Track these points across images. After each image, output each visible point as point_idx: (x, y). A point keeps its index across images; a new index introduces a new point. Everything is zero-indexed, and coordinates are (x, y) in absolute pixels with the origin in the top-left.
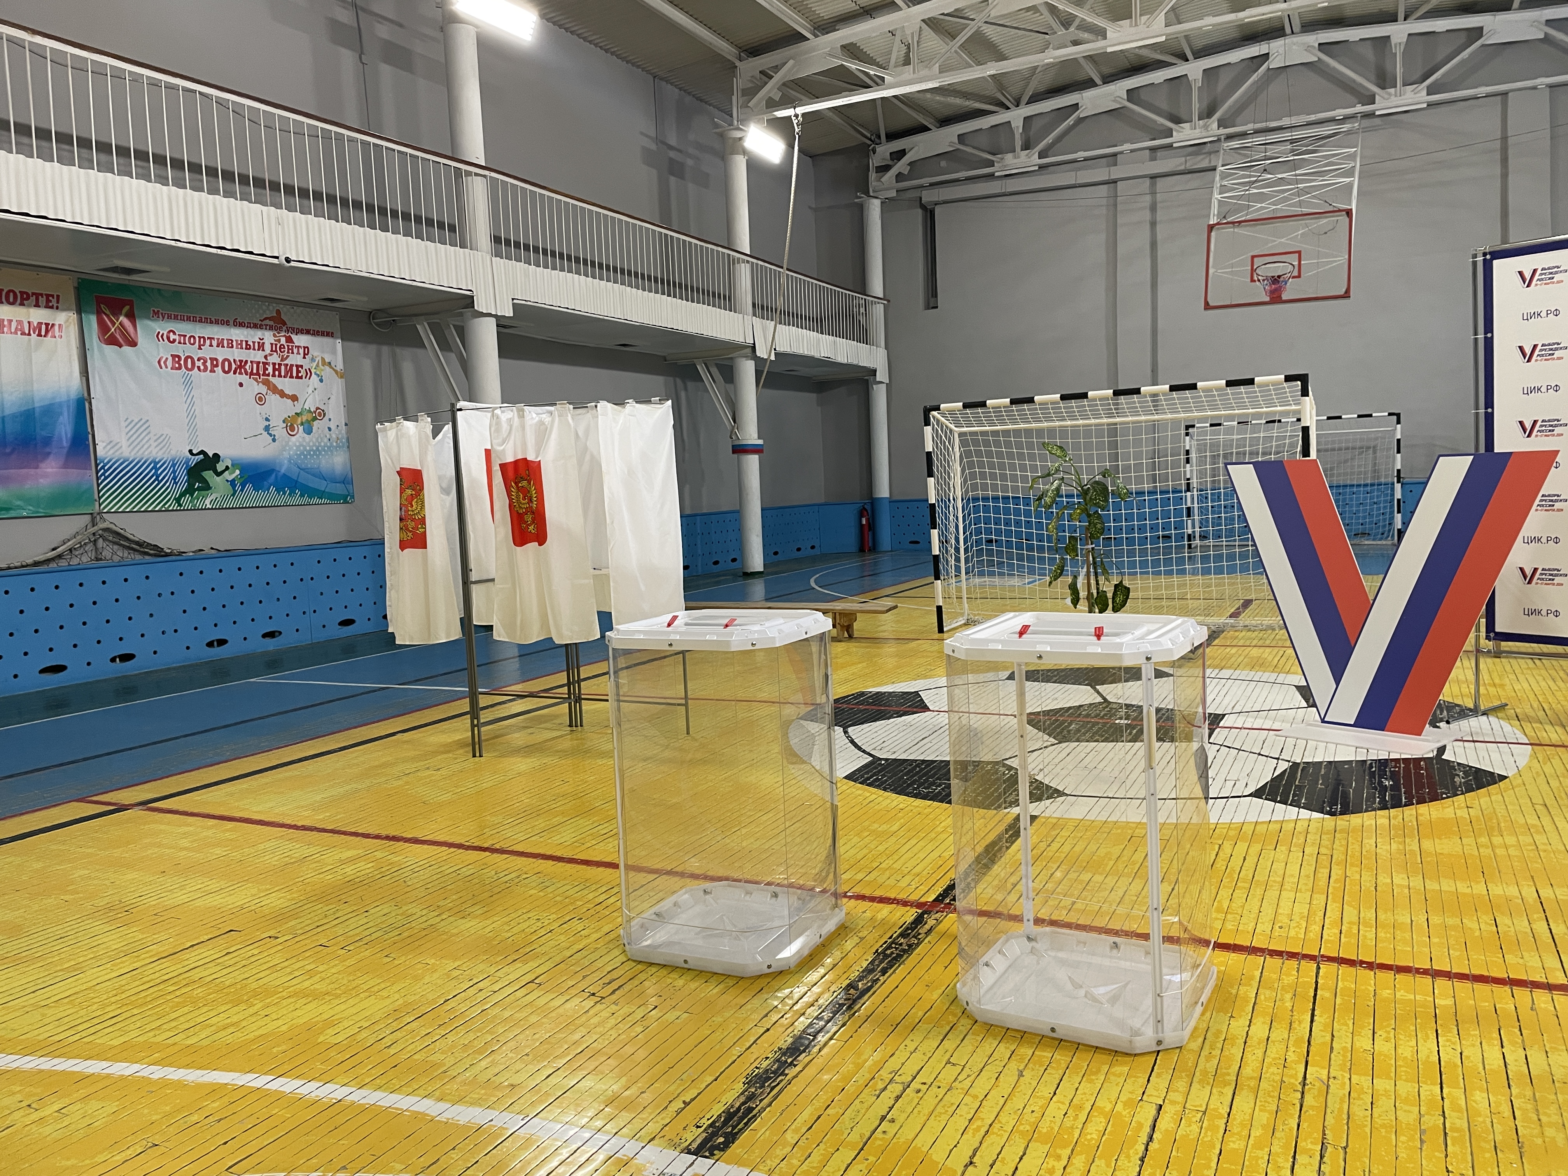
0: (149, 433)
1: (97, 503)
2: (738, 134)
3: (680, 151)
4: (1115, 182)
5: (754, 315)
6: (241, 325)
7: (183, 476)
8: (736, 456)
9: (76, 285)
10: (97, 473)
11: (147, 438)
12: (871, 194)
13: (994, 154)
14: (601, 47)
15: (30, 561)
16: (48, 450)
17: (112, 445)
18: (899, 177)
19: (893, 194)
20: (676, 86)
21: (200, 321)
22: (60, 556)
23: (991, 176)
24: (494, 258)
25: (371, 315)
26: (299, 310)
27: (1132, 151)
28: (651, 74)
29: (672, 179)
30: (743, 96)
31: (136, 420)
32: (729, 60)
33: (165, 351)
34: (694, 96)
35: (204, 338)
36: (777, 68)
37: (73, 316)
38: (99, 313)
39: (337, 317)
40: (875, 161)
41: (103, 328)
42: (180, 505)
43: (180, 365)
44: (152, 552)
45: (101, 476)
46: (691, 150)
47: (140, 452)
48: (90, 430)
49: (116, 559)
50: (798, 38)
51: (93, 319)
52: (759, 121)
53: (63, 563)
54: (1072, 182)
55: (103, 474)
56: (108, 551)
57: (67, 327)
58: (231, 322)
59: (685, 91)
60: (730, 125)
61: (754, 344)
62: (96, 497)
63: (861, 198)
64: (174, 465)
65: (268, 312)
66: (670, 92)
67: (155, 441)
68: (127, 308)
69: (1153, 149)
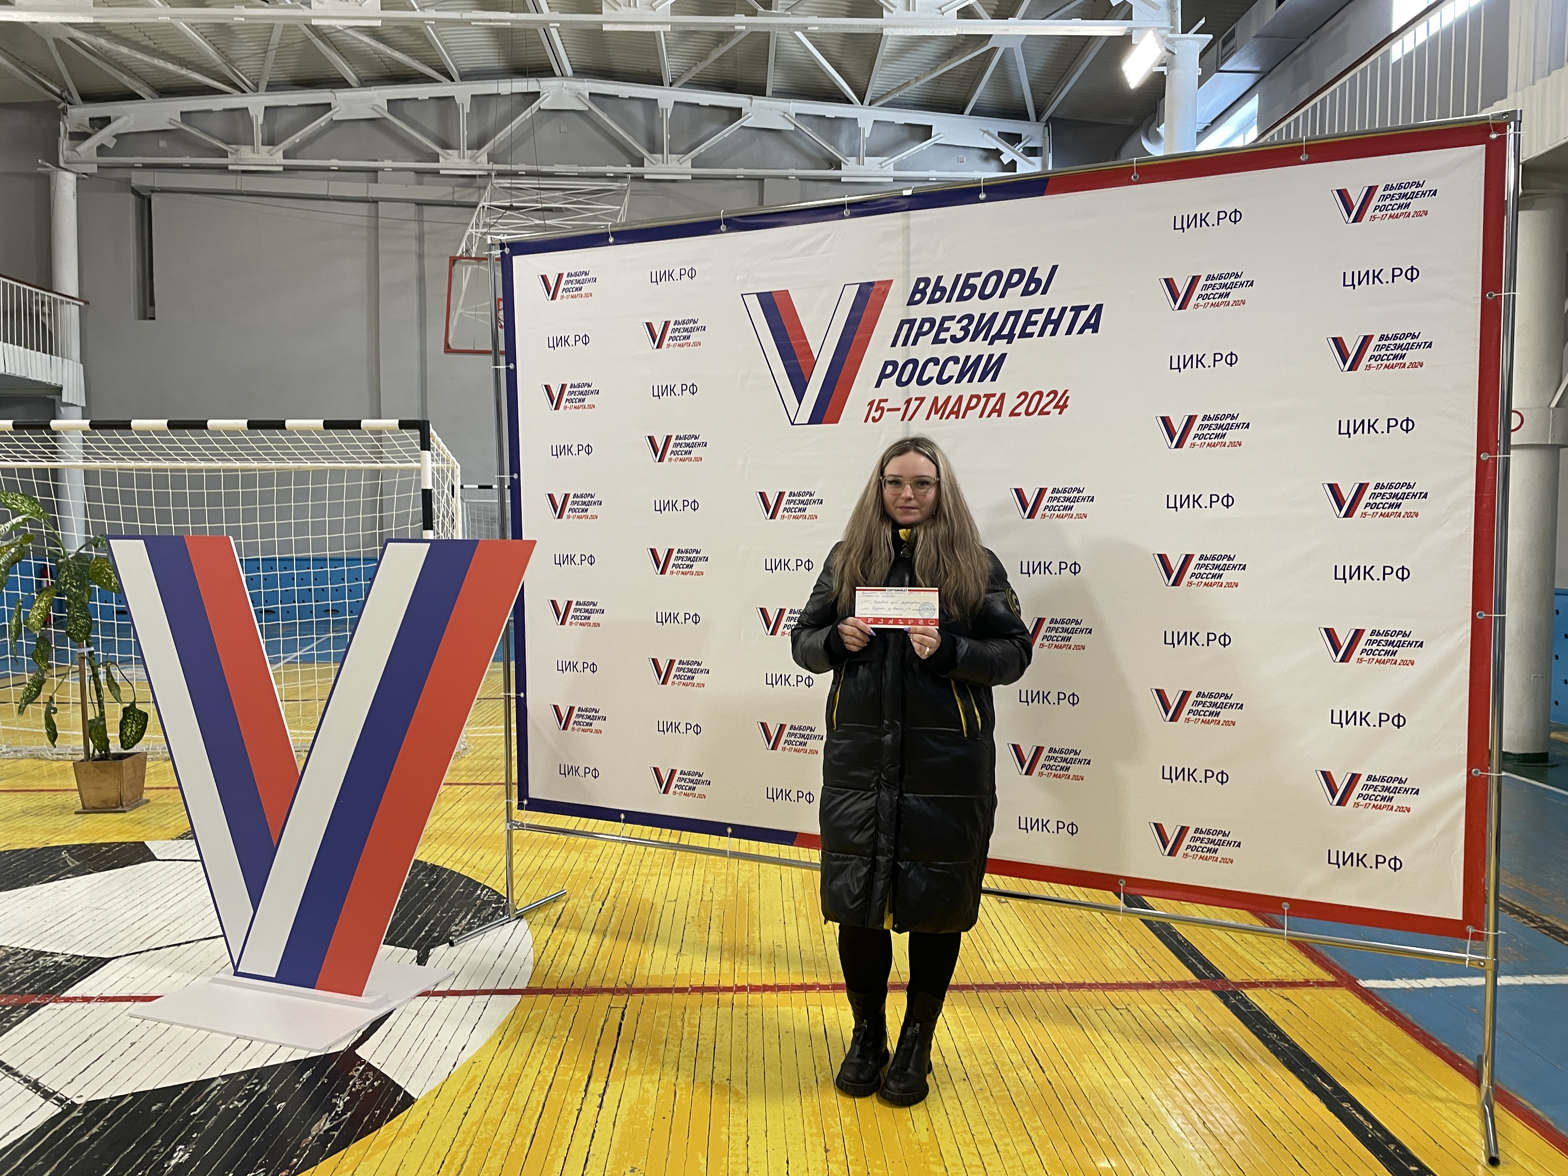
4: (375, 201)
12: (62, 164)
13: (227, 143)
18: (102, 149)
19: (93, 169)
23: (224, 169)
27: (394, 170)
40: (67, 125)
54: (323, 192)
63: (47, 167)
69: (418, 172)
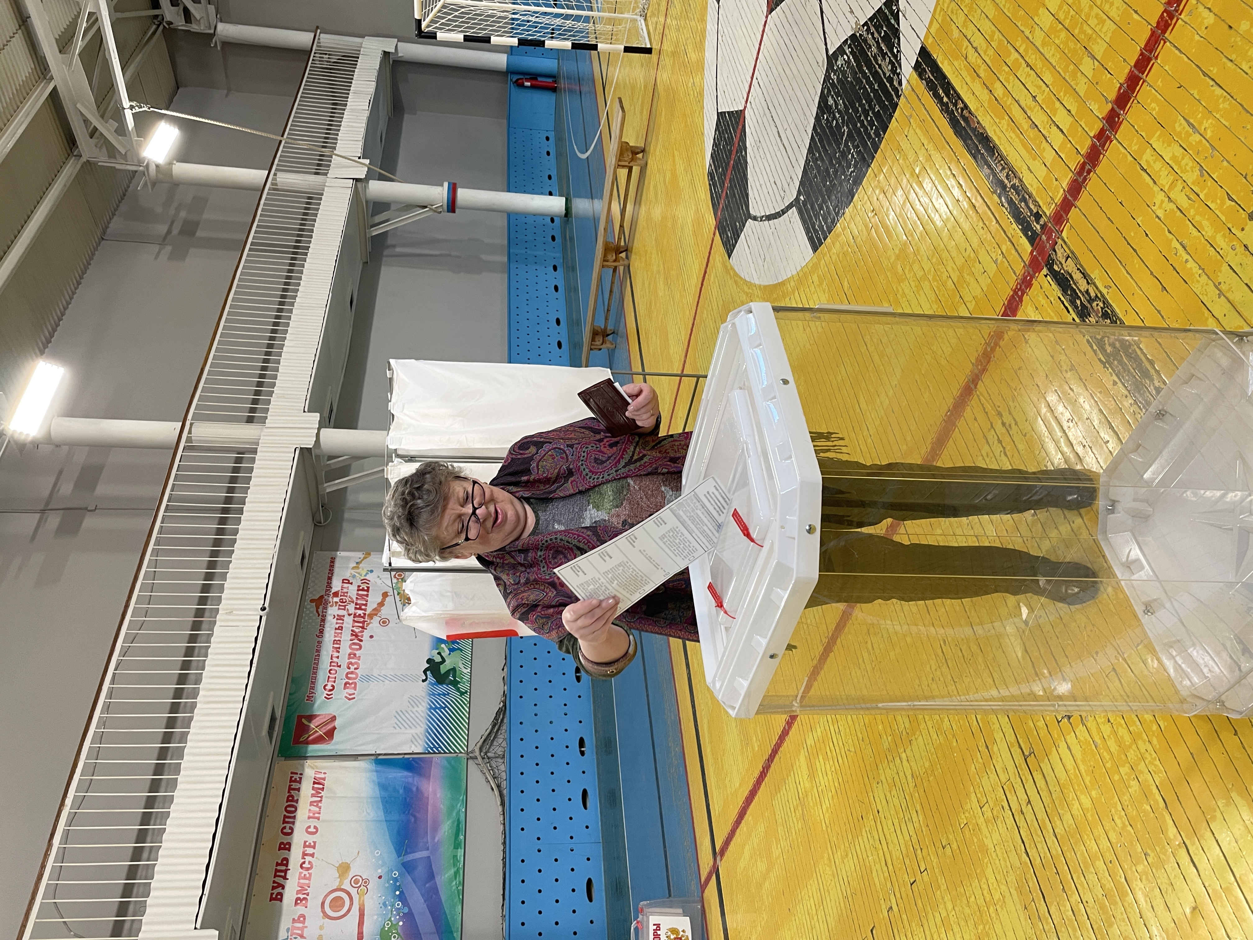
0: (407, 711)
1: (460, 755)
2: (152, 168)
3: (172, 223)
5: (326, 174)
6: (322, 632)
7: (443, 688)
8: (457, 210)
9: (283, 758)
10: (435, 753)
11: (411, 713)
12: (212, 31)
14: (76, 289)
15: (500, 809)
16: (414, 789)
17: (414, 740)
19: (212, 9)
20: (111, 219)
21: (317, 664)
22: (499, 786)
24: (267, 425)
25: (317, 525)
26: (311, 584)
28: (100, 243)
29: (199, 234)
30: (115, 158)
31: (396, 720)
32: (82, 166)
33: (341, 693)
34: (120, 202)
35: (331, 662)
36: (86, 121)
37: (309, 762)
38: (307, 743)
39: (318, 552)
40: (180, 23)
41: (319, 740)
42: (466, 692)
43: (352, 683)
44: (501, 716)
45: (438, 750)
46: (172, 212)
47: (422, 719)
48: (401, 757)
49: (504, 744)
50: (54, 95)
51: (311, 747)
52: (140, 145)
53: (504, 784)
55: (437, 749)
56: (497, 748)
57: (317, 767)
58: (320, 639)
59: (115, 210)
60: (144, 174)
61: (353, 179)
62: (455, 755)
63: (216, 42)
64: (434, 695)
65: (311, 610)
66: (116, 224)
67: (413, 707)
68: (303, 720)
